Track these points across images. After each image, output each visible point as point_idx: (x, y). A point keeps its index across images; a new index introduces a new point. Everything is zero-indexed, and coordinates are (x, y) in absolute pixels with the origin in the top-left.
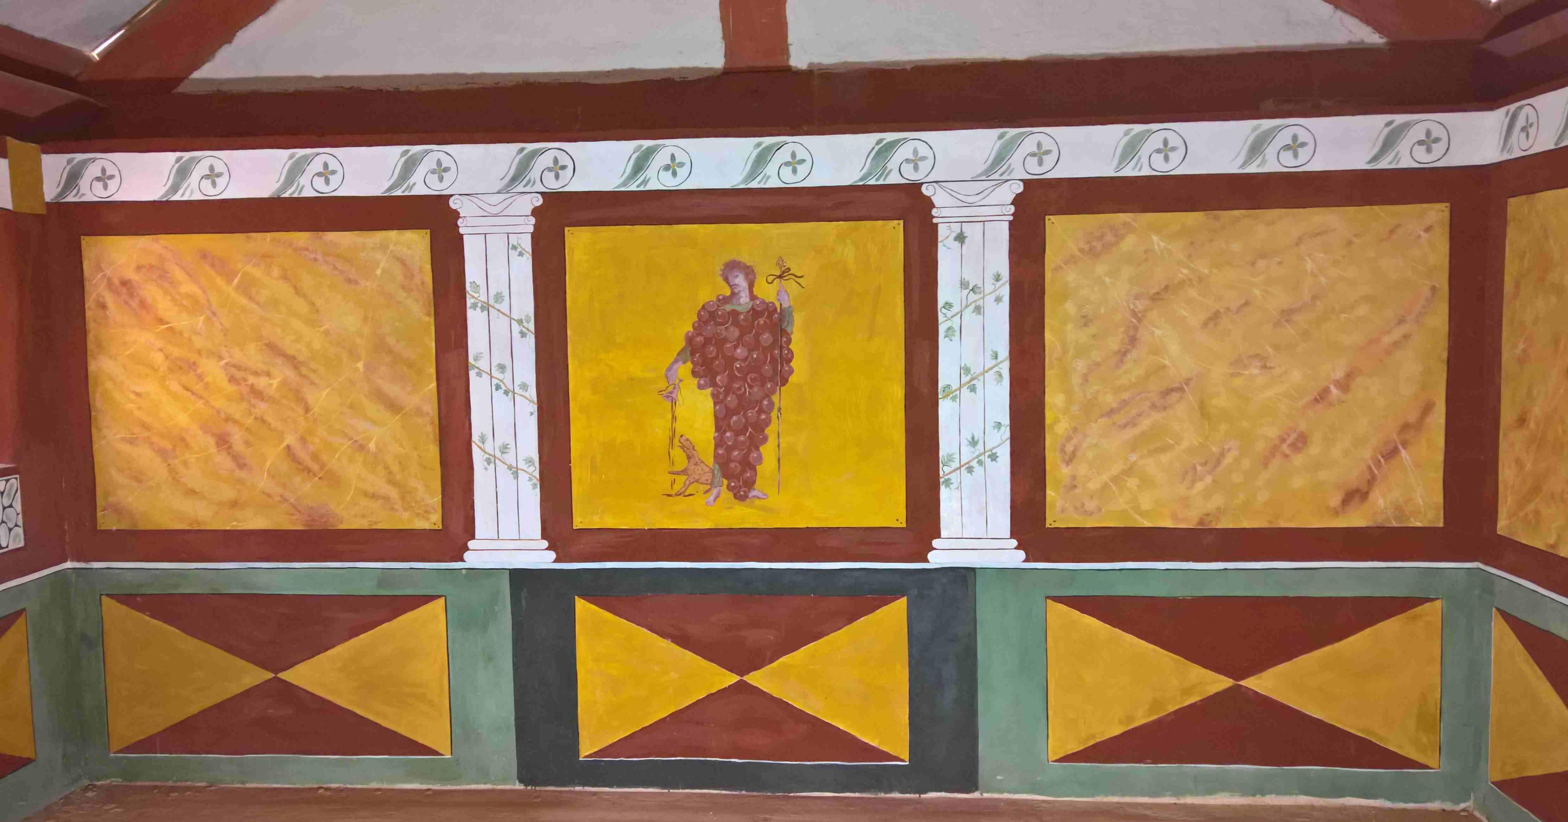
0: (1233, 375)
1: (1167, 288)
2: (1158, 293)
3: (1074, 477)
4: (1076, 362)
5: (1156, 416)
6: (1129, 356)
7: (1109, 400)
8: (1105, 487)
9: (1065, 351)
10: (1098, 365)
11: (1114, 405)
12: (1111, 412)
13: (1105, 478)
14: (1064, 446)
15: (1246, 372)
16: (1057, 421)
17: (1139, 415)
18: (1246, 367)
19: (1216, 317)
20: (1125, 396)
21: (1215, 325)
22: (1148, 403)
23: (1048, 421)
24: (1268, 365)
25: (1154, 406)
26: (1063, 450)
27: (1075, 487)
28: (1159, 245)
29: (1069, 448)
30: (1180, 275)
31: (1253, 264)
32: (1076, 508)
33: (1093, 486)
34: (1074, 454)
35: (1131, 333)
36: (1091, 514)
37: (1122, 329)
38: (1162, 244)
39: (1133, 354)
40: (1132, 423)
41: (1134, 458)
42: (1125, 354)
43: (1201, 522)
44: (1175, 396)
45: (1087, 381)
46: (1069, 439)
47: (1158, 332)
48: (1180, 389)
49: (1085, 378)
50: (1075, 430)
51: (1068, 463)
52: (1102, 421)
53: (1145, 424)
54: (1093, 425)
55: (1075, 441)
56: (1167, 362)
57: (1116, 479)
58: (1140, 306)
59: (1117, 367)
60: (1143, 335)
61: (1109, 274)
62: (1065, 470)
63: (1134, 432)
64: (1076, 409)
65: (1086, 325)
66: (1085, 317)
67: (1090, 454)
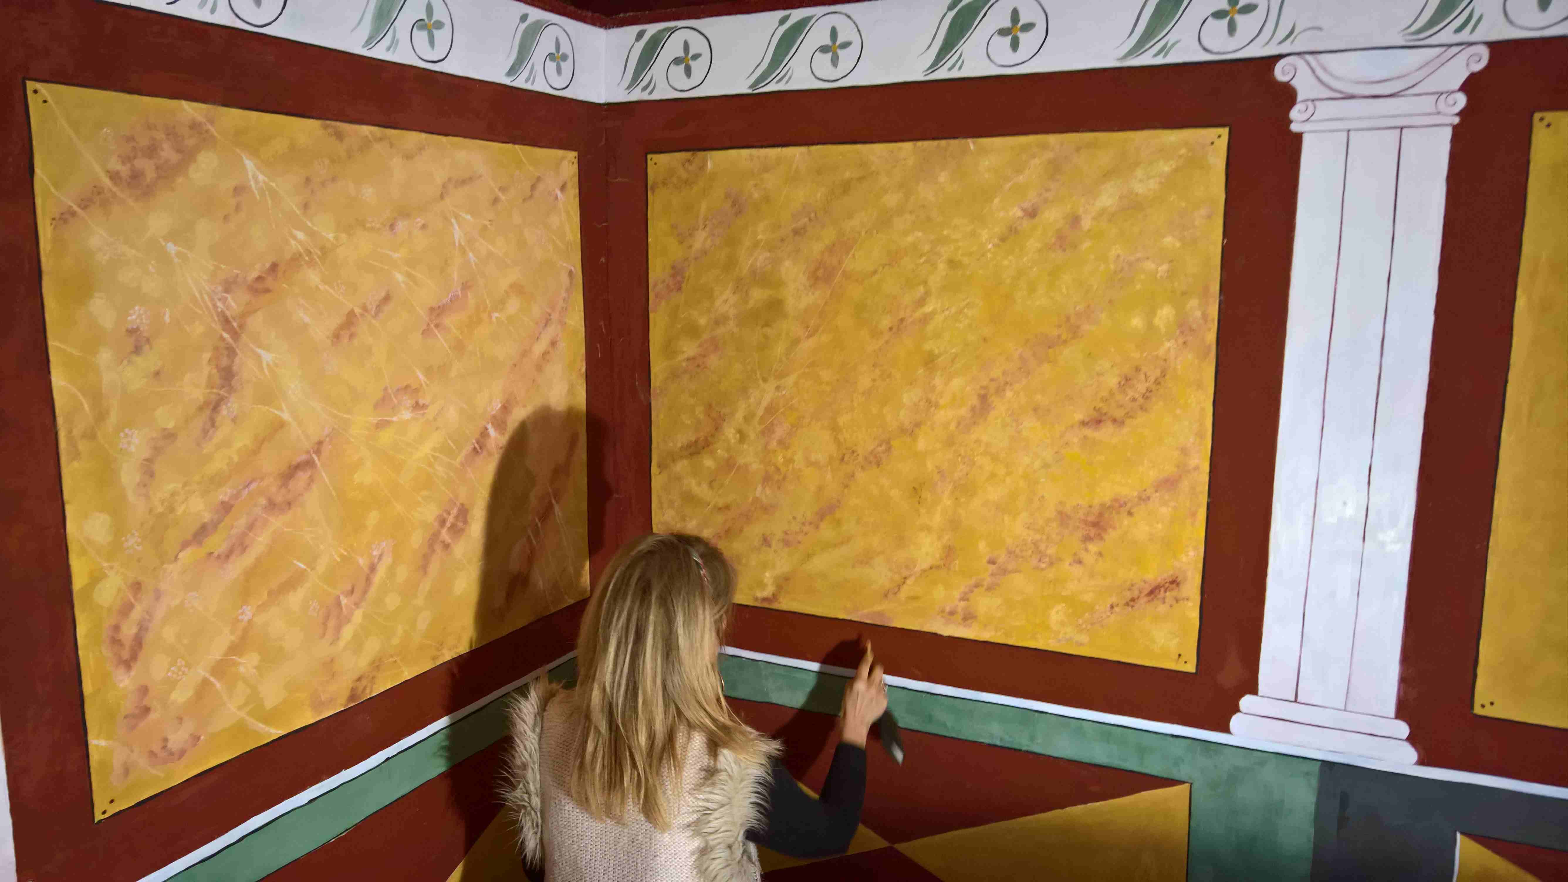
0: (381, 425)
1: (274, 266)
2: (259, 279)
3: (144, 690)
4: (126, 435)
5: (277, 522)
6: (224, 411)
8: (203, 690)
9: (101, 416)
10: (170, 436)
11: (207, 517)
12: (202, 532)
13: (201, 672)
14: (117, 628)
15: (394, 419)
16: (96, 578)
17: (251, 527)
18: (395, 409)
19: (350, 321)
20: (224, 494)
21: (352, 336)
22: (263, 501)
23: (79, 582)
24: (421, 402)
25: (272, 506)
26: (115, 641)
27: (147, 710)
28: (255, 178)
29: (129, 631)
30: (293, 242)
31: (392, 227)
32: (152, 754)
33: (180, 696)
34: (138, 642)
35: (225, 362)
36: (182, 753)
37: (207, 356)
38: (261, 177)
39: (232, 406)
40: (240, 545)
41: (248, 612)
42: (216, 408)
43: (352, 697)
44: (302, 477)
45: (152, 475)
46: (126, 609)
47: (267, 357)
48: (309, 464)
49: (148, 470)
50: (137, 587)
51: (128, 664)
52: (186, 556)
53: (261, 542)
54: (170, 567)
55: (137, 613)
56: (286, 416)
57: (220, 669)
58: (234, 304)
59: (205, 432)
61: (173, 236)
62: (125, 682)
63: (247, 560)
64: (132, 542)
65: (137, 350)
66: (131, 332)
67: (169, 633)
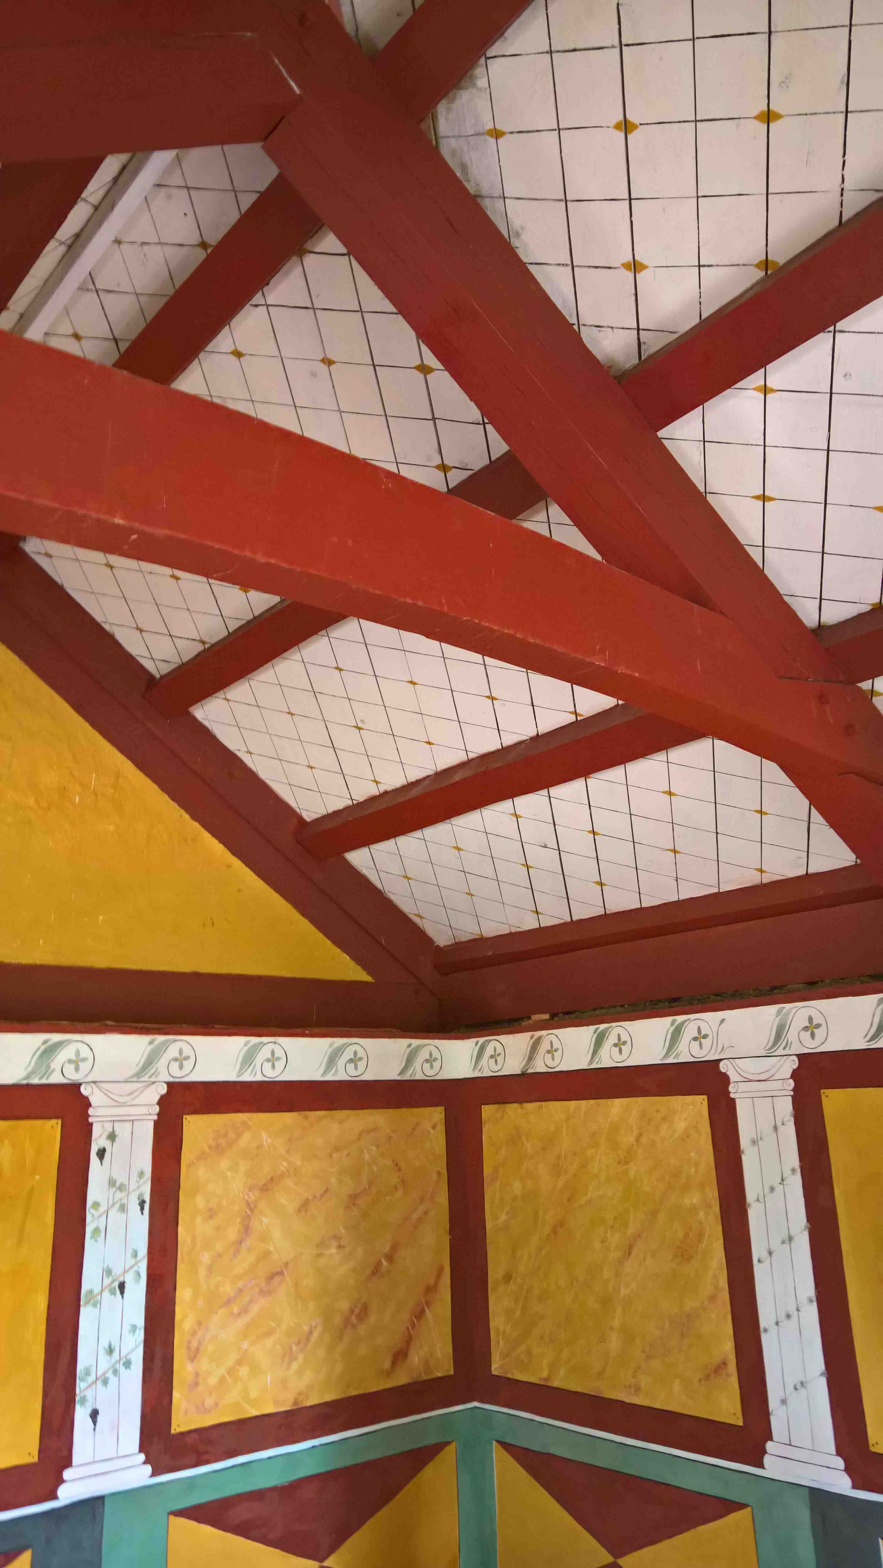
0: (319, 1255)
1: (272, 1179)
2: (265, 1185)
4: (203, 1254)
5: (263, 1301)
6: (243, 1245)
7: (228, 1289)
8: (222, 1380)
9: (194, 1245)
10: (220, 1255)
11: (232, 1294)
12: (229, 1302)
13: (222, 1371)
14: (189, 1342)
15: (328, 1253)
16: (184, 1316)
17: (251, 1302)
18: (327, 1248)
19: (306, 1204)
20: (240, 1284)
21: (305, 1211)
22: (257, 1290)
23: (177, 1318)
24: (342, 1244)
25: (261, 1292)
26: (189, 1348)
27: (197, 1384)
28: (267, 1141)
29: (194, 1344)
30: (281, 1168)
31: (331, 1155)
32: (197, 1408)
33: (213, 1380)
34: (197, 1349)
35: (246, 1222)
36: (210, 1411)
37: (239, 1220)
38: (269, 1140)
39: (248, 1242)
40: (244, 1311)
41: (245, 1345)
42: (240, 1242)
44: (277, 1279)
45: (211, 1273)
46: (194, 1333)
47: (265, 1220)
48: (281, 1273)
49: (210, 1270)
50: (199, 1323)
51: (192, 1359)
52: (222, 1312)
53: (255, 1309)
54: (214, 1316)
55: (198, 1335)
56: (272, 1249)
57: (230, 1371)
58: (252, 1197)
59: (235, 1255)
60: (255, 1224)
61: (230, 1169)
62: (190, 1368)
63: (247, 1319)
64: (200, 1303)
65: (211, 1217)
66: (210, 1210)
67: (211, 1348)
